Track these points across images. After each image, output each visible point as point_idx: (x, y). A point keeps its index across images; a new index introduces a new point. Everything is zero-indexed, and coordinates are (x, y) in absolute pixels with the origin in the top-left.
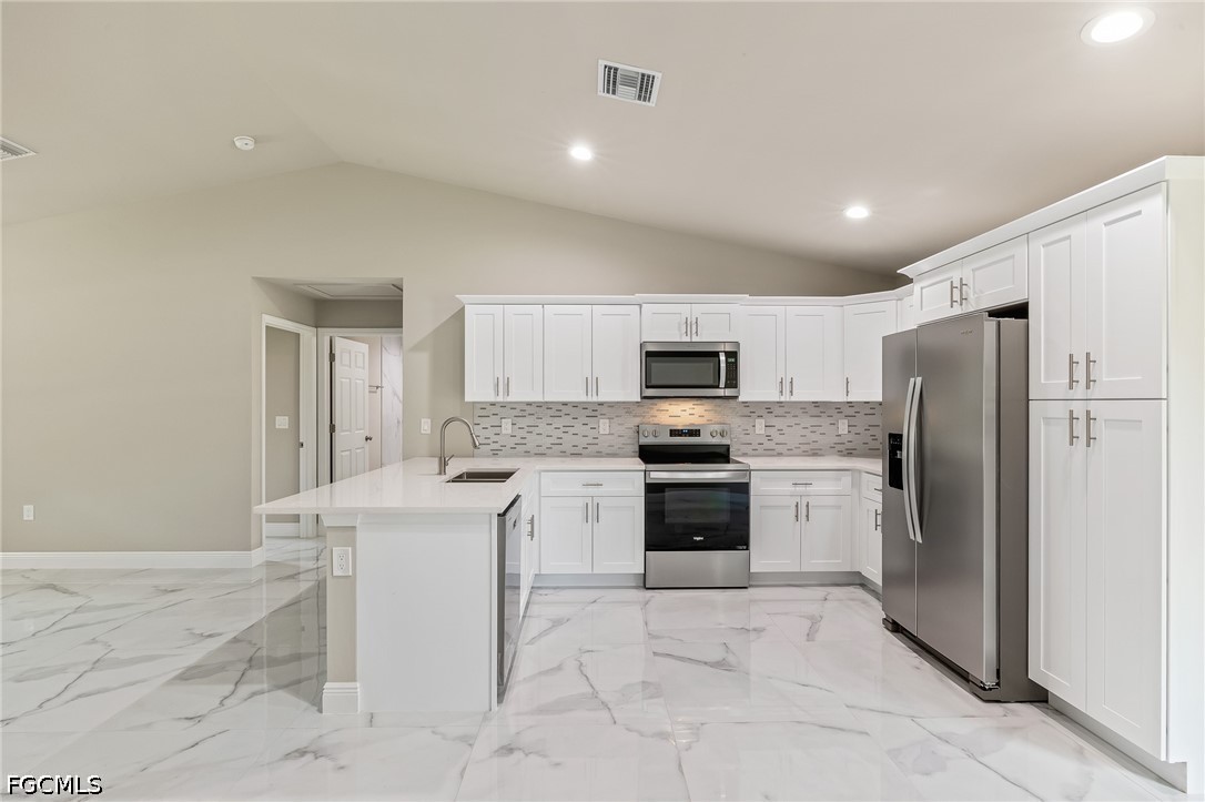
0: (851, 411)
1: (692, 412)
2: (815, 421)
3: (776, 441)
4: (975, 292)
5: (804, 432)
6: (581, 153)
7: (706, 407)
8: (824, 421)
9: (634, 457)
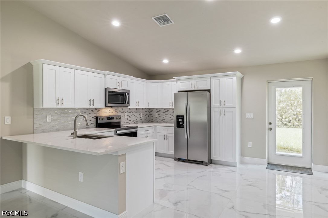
0: (142, 111)
1: (110, 111)
2: (136, 114)
3: (129, 120)
4: (196, 86)
5: (135, 117)
6: (116, 23)
7: (113, 110)
8: (138, 114)
9: (94, 128)
